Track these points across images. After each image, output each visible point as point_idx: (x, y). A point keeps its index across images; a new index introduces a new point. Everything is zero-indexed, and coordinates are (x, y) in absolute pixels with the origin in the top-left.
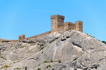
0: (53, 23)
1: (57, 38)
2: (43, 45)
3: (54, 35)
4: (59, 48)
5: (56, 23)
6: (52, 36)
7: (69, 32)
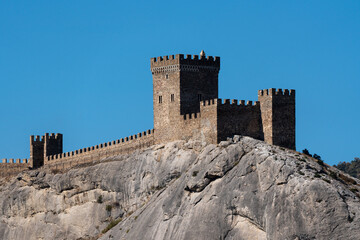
0: (161, 93)
1: (176, 175)
2: (117, 205)
3: (164, 158)
4: (172, 227)
5: (172, 96)
6: (156, 165)
7: (218, 151)
